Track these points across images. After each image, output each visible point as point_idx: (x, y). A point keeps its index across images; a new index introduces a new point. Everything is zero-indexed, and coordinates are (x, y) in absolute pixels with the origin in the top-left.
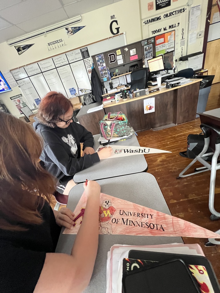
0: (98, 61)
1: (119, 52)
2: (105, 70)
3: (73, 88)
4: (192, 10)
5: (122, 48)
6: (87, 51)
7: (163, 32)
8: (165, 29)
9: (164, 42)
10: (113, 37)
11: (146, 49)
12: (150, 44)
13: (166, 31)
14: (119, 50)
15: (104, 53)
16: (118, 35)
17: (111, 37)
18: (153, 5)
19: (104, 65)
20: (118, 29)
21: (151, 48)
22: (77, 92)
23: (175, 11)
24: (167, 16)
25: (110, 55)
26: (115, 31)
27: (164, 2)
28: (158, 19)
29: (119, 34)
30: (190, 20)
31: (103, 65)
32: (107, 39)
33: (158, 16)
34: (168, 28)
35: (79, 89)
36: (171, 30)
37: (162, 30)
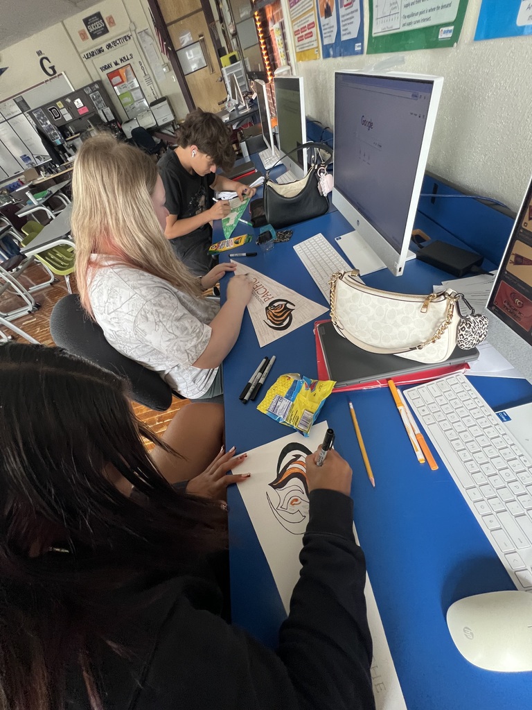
0: (39, 118)
1: (60, 104)
2: (53, 129)
3: (25, 155)
4: (140, 35)
5: (63, 99)
6: (24, 101)
7: (114, 68)
8: (116, 64)
9: (123, 82)
10: (50, 79)
11: (93, 97)
12: (95, 91)
13: (118, 67)
14: (60, 102)
15: (42, 107)
16: (56, 77)
17: (48, 80)
18: (85, 33)
19: (49, 122)
20: (53, 68)
21: (99, 96)
22: (33, 160)
23: (119, 40)
24: (109, 46)
25: (50, 110)
26: (51, 72)
27: (99, 29)
28: (100, 51)
29: (56, 75)
30: (145, 50)
31: (47, 124)
32: (43, 83)
33: (99, 47)
34: (119, 62)
35: (35, 156)
36: (124, 64)
37: (113, 65)
